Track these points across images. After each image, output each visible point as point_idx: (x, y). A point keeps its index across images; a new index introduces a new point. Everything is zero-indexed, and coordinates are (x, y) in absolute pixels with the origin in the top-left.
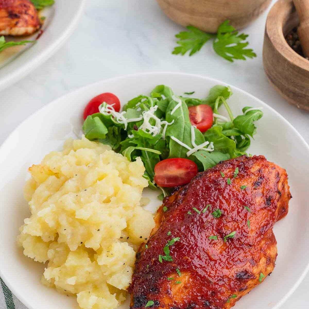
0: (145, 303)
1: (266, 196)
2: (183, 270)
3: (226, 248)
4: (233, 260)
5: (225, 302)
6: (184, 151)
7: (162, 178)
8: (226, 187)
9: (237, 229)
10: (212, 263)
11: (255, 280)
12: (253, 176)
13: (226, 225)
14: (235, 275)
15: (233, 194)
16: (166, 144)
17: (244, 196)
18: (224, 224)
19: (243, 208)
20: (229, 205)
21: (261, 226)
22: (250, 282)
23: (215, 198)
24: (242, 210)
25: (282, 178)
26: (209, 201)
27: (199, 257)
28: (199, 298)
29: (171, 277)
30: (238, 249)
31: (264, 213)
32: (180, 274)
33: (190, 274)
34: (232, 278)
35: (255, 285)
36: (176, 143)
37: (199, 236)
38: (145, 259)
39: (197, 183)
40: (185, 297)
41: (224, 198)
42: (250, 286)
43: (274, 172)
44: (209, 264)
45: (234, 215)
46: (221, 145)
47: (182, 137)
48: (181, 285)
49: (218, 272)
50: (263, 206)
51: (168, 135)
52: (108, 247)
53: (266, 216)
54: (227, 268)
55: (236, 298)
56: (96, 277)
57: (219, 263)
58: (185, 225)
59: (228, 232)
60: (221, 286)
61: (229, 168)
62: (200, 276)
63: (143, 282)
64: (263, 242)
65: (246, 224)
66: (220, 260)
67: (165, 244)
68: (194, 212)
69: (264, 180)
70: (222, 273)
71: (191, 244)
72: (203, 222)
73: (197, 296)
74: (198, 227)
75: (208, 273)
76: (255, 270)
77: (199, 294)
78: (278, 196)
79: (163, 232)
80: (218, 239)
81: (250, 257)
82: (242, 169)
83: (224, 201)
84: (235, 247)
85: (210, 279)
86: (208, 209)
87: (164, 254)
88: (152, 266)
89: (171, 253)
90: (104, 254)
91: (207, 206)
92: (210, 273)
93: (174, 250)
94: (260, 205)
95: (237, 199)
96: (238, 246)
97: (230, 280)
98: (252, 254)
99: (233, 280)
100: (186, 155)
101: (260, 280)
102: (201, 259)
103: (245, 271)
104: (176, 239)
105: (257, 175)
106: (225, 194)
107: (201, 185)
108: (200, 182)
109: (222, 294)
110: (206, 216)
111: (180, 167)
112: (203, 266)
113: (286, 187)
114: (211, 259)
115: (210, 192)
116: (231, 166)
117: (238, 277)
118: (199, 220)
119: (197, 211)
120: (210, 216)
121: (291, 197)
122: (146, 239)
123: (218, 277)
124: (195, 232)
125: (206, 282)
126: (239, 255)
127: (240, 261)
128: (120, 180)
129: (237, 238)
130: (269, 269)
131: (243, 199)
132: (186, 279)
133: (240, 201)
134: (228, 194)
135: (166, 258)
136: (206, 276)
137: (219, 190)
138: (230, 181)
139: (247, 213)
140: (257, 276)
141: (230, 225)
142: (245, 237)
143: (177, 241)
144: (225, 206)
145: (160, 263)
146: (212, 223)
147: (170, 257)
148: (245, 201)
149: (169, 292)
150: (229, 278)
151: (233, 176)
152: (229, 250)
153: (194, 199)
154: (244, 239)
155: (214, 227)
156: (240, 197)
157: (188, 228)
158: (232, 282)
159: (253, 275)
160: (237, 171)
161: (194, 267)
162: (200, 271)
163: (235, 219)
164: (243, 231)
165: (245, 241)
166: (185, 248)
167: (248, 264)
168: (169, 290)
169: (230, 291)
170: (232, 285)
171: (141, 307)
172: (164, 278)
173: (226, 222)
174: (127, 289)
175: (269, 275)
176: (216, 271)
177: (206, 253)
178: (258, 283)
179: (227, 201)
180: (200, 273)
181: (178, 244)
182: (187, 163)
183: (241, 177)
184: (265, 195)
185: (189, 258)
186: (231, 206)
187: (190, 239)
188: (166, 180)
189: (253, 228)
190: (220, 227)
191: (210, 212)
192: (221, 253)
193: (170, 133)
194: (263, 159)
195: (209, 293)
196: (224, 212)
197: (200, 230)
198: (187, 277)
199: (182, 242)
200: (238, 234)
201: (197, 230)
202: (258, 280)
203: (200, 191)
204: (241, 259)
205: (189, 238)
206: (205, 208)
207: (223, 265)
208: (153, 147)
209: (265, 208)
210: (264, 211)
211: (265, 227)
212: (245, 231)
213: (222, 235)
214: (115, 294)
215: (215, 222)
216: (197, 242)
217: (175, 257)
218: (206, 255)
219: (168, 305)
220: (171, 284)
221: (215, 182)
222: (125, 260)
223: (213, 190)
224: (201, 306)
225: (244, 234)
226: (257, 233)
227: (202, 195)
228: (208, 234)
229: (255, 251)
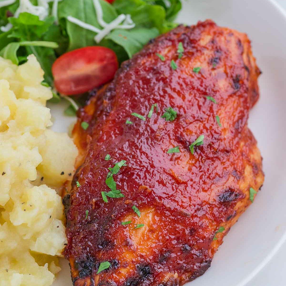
0: (96, 268)
1: (232, 76)
2: (142, 207)
3: (196, 163)
4: (209, 177)
5: (210, 240)
6: (90, 37)
7: (67, 82)
8: (171, 74)
9: (205, 131)
10: (182, 187)
11: (245, 200)
12: (206, 52)
13: (187, 129)
14: (217, 199)
15: (185, 82)
16: (61, 32)
17: (202, 82)
18: (184, 128)
19: (205, 99)
20: (184, 98)
21: (235, 120)
22: (239, 204)
23: (162, 93)
24: (204, 103)
26: (154, 99)
27: (161, 182)
28: (175, 242)
29: (126, 220)
30: (212, 159)
31: (234, 102)
32: (139, 213)
33: (153, 210)
34: (214, 203)
35: (246, 207)
36: (76, 27)
37: (153, 153)
38: (81, 203)
39: (128, 76)
40: (154, 245)
41: (174, 90)
42: (240, 210)
44: (178, 190)
45: (194, 112)
46: (142, 18)
47: (83, 15)
48: (145, 229)
49: (192, 198)
50: (231, 91)
51: (63, 15)
52: (21, 197)
53: (239, 105)
54: (204, 190)
55: (224, 232)
56: (13, 245)
57: (192, 186)
58: (128, 141)
59: (193, 138)
60: (201, 218)
61: (167, 47)
62: (169, 210)
63: (85, 237)
64: (242, 144)
65: (214, 121)
66: (192, 180)
67: (106, 175)
69: (223, 53)
70: (200, 199)
71: (144, 166)
72: (153, 131)
73: (171, 239)
74: (147, 139)
75: (180, 203)
76: (243, 186)
77: (173, 237)
78: (246, 73)
79: (96, 157)
80: (181, 151)
81: (231, 169)
82: (188, 44)
83: (175, 95)
84: (208, 158)
85: (184, 211)
86: (155, 111)
87: (108, 189)
88: (93, 211)
89: (117, 185)
90: (18, 208)
91: (153, 108)
92: (182, 202)
93: (122, 180)
94: (226, 91)
95: (193, 88)
96: (211, 155)
97: (211, 207)
98: (233, 164)
99: (216, 206)
100: (95, 43)
101: (252, 198)
102: (164, 185)
103: (230, 189)
104: (122, 163)
105: (210, 48)
106: (174, 85)
107: (134, 77)
108: (131, 75)
109: (205, 229)
110: (155, 122)
111: (90, 61)
112: (170, 194)
113: (252, 60)
114: (178, 182)
115: (150, 86)
116: (170, 43)
117: (222, 201)
118: (146, 130)
119: (139, 116)
121: (260, 73)
122: (70, 175)
123: (195, 206)
124: (145, 148)
125: (179, 217)
126: (216, 167)
127: (220, 177)
128: (12, 95)
129: (208, 144)
130: (259, 180)
131: (201, 86)
132: (150, 218)
133: (198, 90)
134: (179, 84)
135: (112, 194)
136: (178, 207)
137: (164, 80)
138: (174, 64)
139: (212, 105)
140: (247, 193)
141: (192, 127)
142: (218, 140)
143: (123, 167)
144: (178, 101)
145: (105, 204)
146: (166, 130)
147: (118, 191)
148: (206, 89)
149: (130, 243)
150: (209, 204)
151: (177, 56)
152: (201, 164)
153: (130, 101)
154: (218, 144)
155: (171, 135)
156: (197, 84)
157: (132, 145)
158: (215, 209)
159: (241, 193)
160: (180, 48)
161: (157, 198)
162: (167, 203)
163: (198, 117)
164: (213, 132)
165: (219, 146)
166: (138, 175)
167: (232, 178)
168: (129, 240)
169: (214, 223)
170: (216, 213)
171: (90, 274)
172: (116, 225)
173: (187, 124)
174: (63, 253)
175: (260, 189)
176: (190, 198)
177: (170, 174)
179: (179, 93)
180: (168, 206)
181: (125, 171)
182: (100, 53)
183: (189, 55)
184: (229, 75)
185: (148, 187)
186: (186, 100)
187: (141, 160)
188: (73, 85)
189: (226, 126)
190: (179, 133)
191: (158, 114)
192: (190, 169)
193: (65, 13)
194: (211, 24)
195: (187, 232)
196: (179, 111)
197: (151, 144)
198: (150, 215)
199: (130, 166)
200: (208, 138)
201: (147, 144)
202: (249, 199)
203: (136, 88)
204: (220, 173)
205: (139, 158)
206: (149, 110)
207: (197, 188)
208: (42, 39)
209: (235, 94)
210: (233, 99)
211: (240, 121)
212: (215, 132)
213: (185, 144)
214: (47, 264)
215: (171, 127)
216: (152, 161)
217: (126, 189)
218: (170, 178)
219: (133, 262)
220: (129, 231)
221: (154, 70)
222: (51, 211)
223: (154, 83)
224: (179, 254)
225: (216, 136)
226: (232, 132)
227: (140, 93)
228: (164, 147)
229: (235, 158)
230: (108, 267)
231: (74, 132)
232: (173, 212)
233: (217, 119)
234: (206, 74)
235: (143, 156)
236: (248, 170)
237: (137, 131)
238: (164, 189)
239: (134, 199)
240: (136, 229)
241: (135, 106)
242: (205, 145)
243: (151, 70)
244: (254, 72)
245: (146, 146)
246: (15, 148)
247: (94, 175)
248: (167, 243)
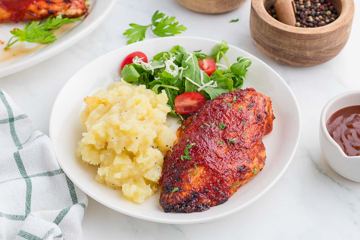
0: (172, 190)
1: (257, 115)
2: (199, 165)
3: (229, 150)
4: (234, 158)
5: (230, 188)
6: (196, 88)
7: (181, 107)
8: (227, 109)
9: (237, 137)
10: (220, 160)
11: (251, 173)
12: (247, 102)
13: (229, 134)
14: (236, 169)
15: (233, 113)
16: (182, 84)
17: (241, 115)
18: (227, 133)
19: (241, 122)
20: (230, 120)
21: (254, 135)
22: (247, 174)
23: (220, 116)
24: (240, 124)
25: (268, 103)
26: (216, 118)
27: (210, 156)
28: (211, 185)
29: (190, 170)
30: (238, 150)
31: (256, 127)
32: (197, 168)
33: (204, 168)
34: (234, 170)
35: (251, 176)
36: (190, 82)
37: (209, 142)
38: (171, 159)
39: (207, 107)
40: (201, 184)
41: (227, 116)
42: (247, 177)
43: (262, 98)
44: (218, 161)
45: (234, 128)
46: (222, 83)
47: (194, 78)
48: (198, 175)
49: (224, 166)
50: (255, 121)
51: (184, 76)
52: (144, 152)
53: (258, 128)
54: (231, 163)
55: (238, 186)
56: (135, 172)
57: (225, 160)
58: (199, 135)
59: (231, 139)
60: (227, 176)
61: (229, 97)
62: (211, 169)
63: (170, 175)
64: (256, 147)
65: (243, 133)
66: (225, 158)
67: (185, 148)
68: (205, 126)
69: (255, 104)
70: (227, 167)
71: (204, 147)
72: (212, 132)
73: (210, 183)
74: (208, 135)
75: (217, 167)
76: (251, 166)
77: (211, 182)
78: (265, 115)
79: (183, 140)
80: (223, 144)
81: (246, 157)
82: (239, 97)
83: (226, 118)
84: (236, 150)
85: (219, 171)
86: (215, 124)
87: (185, 155)
88: (176, 164)
89: (189, 154)
90: (141, 156)
91: (215, 122)
92: (219, 167)
93: (192, 152)
94: (252, 121)
95: (236, 117)
96: (238, 148)
97: (233, 172)
98: (248, 155)
99: (235, 172)
100: (197, 91)
101: (255, 173)
102: (211, 157)
103: (244, 165)
104: (193, 144)
105: (249, 100)
106: (227, 113)
107: (209, 108)
108: (208, 106)
109: (228, 182)
110: (214, 129)
111: (193, 99)
112: (213, 162)
113: (270, 110)
114: (219, 157)
115: (216, 112)
116: (231, 96)
117: (239, 170)
118: (209, 131)
119: (207, 125)
120: (217, 128)
121: (275, 118)
122: (171, 147)
123: (224, 170)
124: (207, 139)
125: (215, 173)
126: (239, 154)
127: (240, 159)
128: (150, 106)
129: (237, 143)
130: (261, 165)
131: (240, 116)
132: (202, 171)
133: (238, 118)
134: (230, 113)
135: (186, 157)
136: (216, 169)
137: (223, 111)
138: (230, 105)
139: (243, 126)
140: (253, 170)
141: (231, 134)
142: (243, 142)
143: (193, 146)
144: (228, 121)
145: (182, 161)
146: (218, 133)
147: (189, 156)
148: (242, 118)
149: (189, 181)
150: (232, 170)
151: (232, 101)
152: (232, 151)
153: (205, 118)
154: (242, 144)
155: (220, 136)
156: (238, 115)
157: (201, 137)
158: (235, 174)
159: (249, 169)
160: (235, 98)
161: (206, 162)
162: (211, 166)
163: (235, 130)
164: (241, 138)
165: (243, 145)
166: (200, 150)
167: (246, 161)
168: (189, 179)
169: (233, 180)
170: (235, 176)
171: (169, 192)
172: (185, 172)
173: (229, 132)
174: (159, 181)
175: (261, 170)
176: (223, 166)
177: (215, 153)
178: (253, 175)
179: (229, 118)
180: (211, 167)
181: (195, 148)
182: (198, 96)
183: (238, 102)
184: (256, 114)
185: (203, 157)
186: (231, 121)
187: (203, 144)
188: (183, 109)
189: (248, 136)
190: (225, 135)
191: (217, 125)
192: (226, 153)
193: (185, 75)
194: (253, 90)
195: (218, 181)
196: (227, 126)
197: (210, 138)
198: (202, 170)
199: (197, 146)
200: (238, 140)
201: (208, 138)
202: (253, 173)
203: (209, 112)
204: (240, 157)
205: (202, 143)
206: (213, 123)
207: (227, 162)
208: (173, 85)
209: (257, 123)
210: (255, 125)
211: (257, 136)
212: (242, 138)
213: (226, 141)
214: (150, 185)
215: (221, 132)
216: (208, 146)
217: (193, 156)
218: (215, 155)
219: (189, 190)
220: (190, 175)
221: (219, 105)
222: (156, 161)
223: (218, 111)
224: (213, 191)
225: (242, 140)
226: (251, 140)
227: (210, 115)
228: (216, 141)
229: (250, 152)
230: (177, 190)
231: (178, 130)
232: (213, 170)
233: (245, 132)
234: (244, 111)
235: (205, 143)
236: (256, 160)
237: (204, 131)
238: (211, 159)
239: (196, 161)
240: (194, 175)
241: (206, 120)
242: (236, 142)
243: (218, 105)
244: (271, 117)
245: (207, 138)
246: (145, 128)
247: (180, 147)
248: (208, 185)
